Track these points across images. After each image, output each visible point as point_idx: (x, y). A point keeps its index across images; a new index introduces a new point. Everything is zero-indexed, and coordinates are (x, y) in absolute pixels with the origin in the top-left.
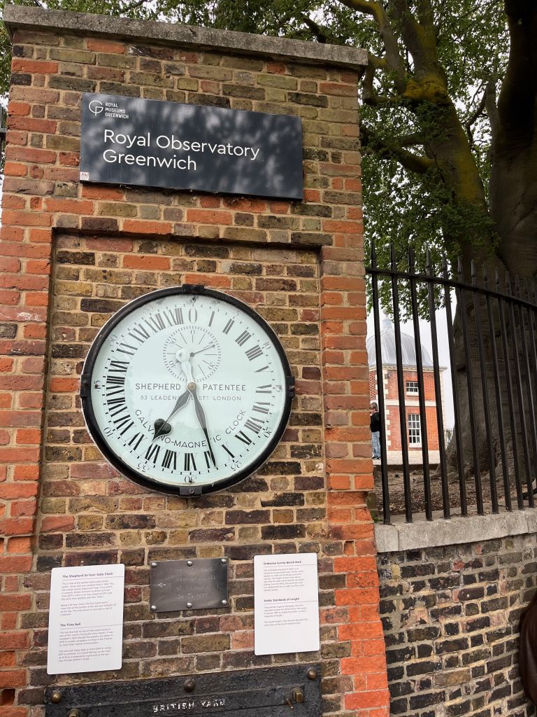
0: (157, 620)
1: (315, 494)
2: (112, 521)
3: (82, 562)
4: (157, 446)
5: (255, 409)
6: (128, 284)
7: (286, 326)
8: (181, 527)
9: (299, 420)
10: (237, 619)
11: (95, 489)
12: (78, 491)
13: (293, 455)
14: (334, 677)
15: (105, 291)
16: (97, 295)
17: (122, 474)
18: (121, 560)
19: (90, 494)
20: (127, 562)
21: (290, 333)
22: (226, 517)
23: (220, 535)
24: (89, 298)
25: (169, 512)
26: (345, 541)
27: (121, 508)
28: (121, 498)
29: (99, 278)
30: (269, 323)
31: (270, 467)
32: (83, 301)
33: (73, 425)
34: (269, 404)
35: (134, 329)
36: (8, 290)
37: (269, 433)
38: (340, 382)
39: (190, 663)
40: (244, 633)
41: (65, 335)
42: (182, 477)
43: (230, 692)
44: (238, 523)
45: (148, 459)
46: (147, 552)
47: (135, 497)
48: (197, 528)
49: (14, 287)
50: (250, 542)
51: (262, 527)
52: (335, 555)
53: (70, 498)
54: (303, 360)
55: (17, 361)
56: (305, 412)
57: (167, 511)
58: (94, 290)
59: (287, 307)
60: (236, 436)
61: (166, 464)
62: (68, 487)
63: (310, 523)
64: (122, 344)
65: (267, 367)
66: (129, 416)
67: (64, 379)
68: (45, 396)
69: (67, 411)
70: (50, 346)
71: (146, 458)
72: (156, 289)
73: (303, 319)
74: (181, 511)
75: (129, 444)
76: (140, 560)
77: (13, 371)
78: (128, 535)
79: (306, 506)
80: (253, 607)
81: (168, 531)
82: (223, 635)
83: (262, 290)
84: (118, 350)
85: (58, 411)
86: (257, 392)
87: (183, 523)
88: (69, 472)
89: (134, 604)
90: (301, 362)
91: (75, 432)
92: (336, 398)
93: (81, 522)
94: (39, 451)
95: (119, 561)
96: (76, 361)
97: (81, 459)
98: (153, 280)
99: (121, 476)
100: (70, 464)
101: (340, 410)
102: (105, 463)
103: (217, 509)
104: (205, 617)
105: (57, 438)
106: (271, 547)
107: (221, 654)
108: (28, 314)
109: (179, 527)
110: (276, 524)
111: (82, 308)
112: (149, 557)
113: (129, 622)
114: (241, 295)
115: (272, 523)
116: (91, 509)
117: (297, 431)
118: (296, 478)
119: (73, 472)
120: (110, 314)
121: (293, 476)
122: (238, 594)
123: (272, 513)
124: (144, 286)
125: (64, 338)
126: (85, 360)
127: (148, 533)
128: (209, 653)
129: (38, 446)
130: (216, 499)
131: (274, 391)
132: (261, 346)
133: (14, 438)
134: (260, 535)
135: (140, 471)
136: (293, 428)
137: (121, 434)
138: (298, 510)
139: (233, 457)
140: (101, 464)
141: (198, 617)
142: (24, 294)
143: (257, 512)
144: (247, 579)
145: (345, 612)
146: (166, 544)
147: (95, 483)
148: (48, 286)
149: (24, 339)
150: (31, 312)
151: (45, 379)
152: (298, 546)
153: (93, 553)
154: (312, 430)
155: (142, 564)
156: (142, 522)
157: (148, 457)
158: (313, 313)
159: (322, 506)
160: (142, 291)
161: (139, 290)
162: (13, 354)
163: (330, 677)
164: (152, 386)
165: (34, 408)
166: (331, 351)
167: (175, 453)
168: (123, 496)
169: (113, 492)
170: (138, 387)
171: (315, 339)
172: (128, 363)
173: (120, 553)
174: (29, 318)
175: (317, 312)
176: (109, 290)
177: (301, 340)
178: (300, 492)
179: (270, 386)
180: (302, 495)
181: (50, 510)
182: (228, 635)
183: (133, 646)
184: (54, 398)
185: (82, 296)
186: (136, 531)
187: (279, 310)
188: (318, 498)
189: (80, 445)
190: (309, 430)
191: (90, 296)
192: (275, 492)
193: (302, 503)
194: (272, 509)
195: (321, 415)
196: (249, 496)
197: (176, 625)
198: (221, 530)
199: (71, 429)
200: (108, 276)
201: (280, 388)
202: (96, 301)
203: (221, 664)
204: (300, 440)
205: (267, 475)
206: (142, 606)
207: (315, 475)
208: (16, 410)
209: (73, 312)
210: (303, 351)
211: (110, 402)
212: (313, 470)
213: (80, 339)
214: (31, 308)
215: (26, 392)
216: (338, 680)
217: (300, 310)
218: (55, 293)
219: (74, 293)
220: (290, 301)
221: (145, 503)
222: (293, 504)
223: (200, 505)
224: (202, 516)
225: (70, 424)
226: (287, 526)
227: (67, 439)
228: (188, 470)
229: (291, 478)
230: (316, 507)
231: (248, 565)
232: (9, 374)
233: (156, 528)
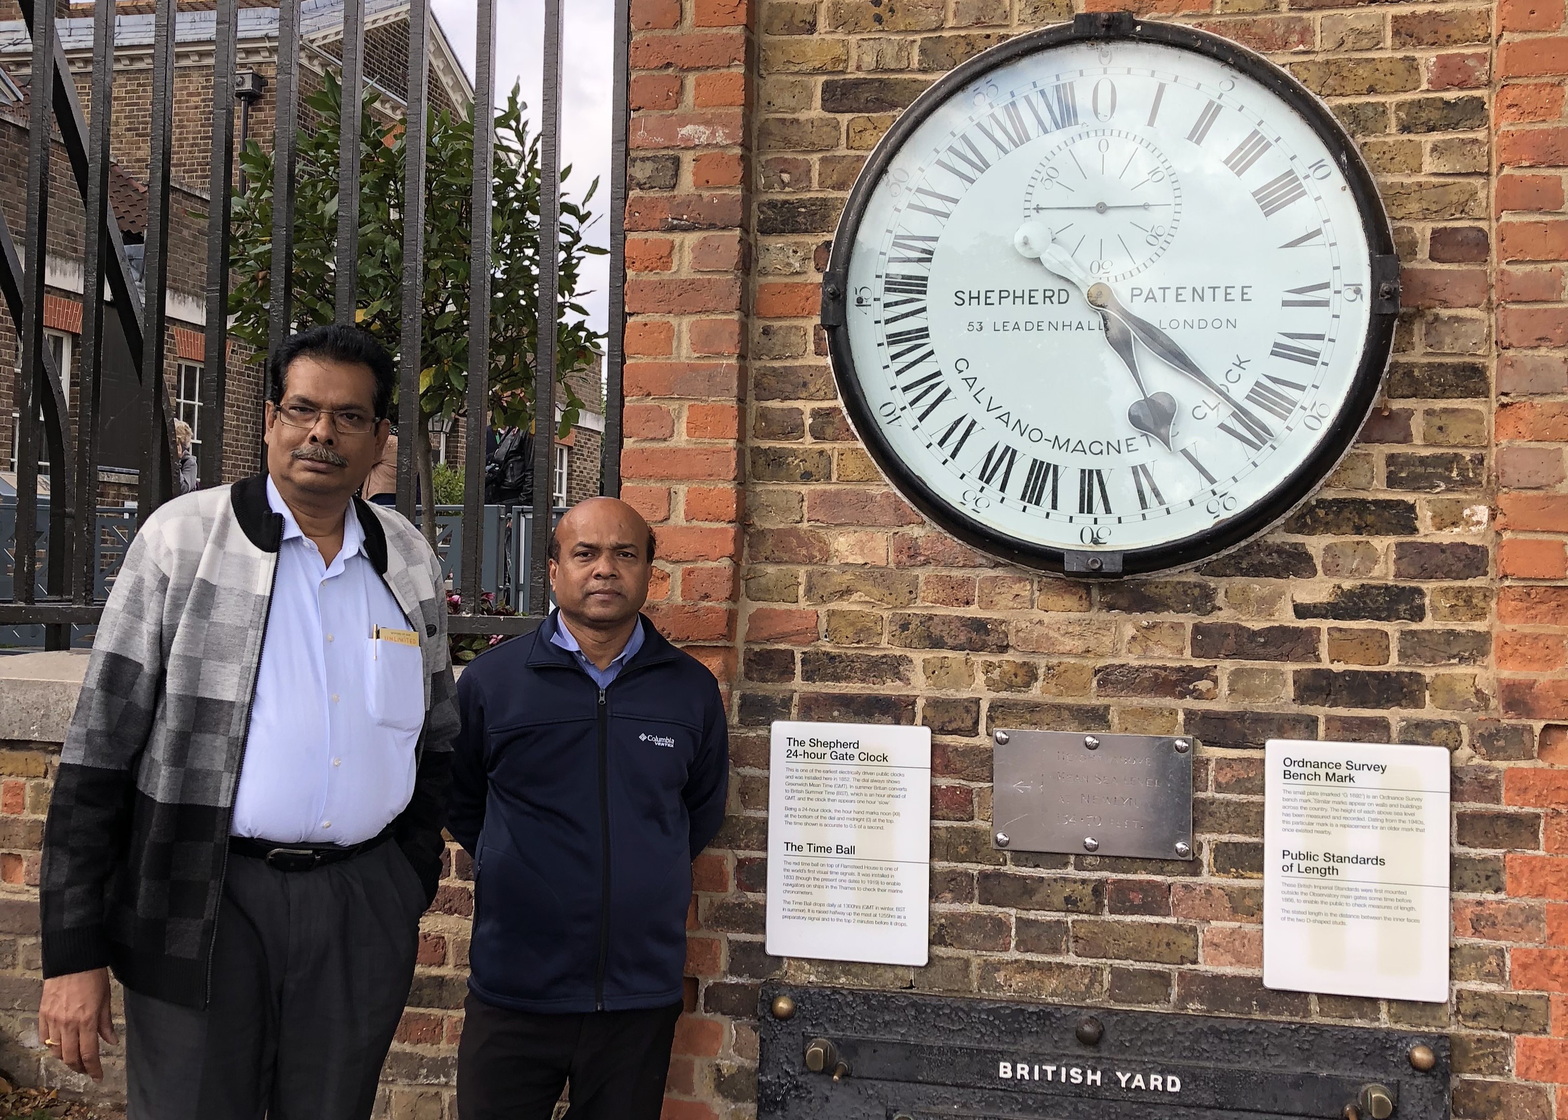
0: (1010, 869)
1: (1460, 591)
2: (904, 627)
3: (836, 713)
4: (1008, 448)
5: (1279, 351)
6: (935, 30)
7: (1381, 111)
8: (1077, 655)
9: (1414, 381)
10: (1217, 893)
11: (862, 549)
12: (826, 555)
13: (1392, 481)
14: (1496, 1078)
15: (880, 55)
16: (859, 68)
17: (925, 518)
18: (924, 718)
19: (850, 560)
20: (937, 724)
21: (1393, 128)
22: (1194, 639)
23: (1175, 684)
24: (842, 77)
25: (1046, 617)
26: (1542, 724)
27: (923, 600)
28: (922, 573)
29: (863, 23)
30: (1325, 105)
31: (1321, 513)
32: (828, 88)
33: (810, 398)
34: (1320, 337)
35: (951, 149)
36: (655, 73)
37: (1319, 418)
38: (1546, 267)
39: (1092, 982)
40: (1233, 931)
41: (786, 177)
42: (1075, 528)
43: (1193, 1063)
44: (1227, 657)
45: (987, 482)
46: (985, 706)
47: (957, 574)
48: (1116, 662)
49: (669, 65)
50: (1261, 706)
51: (1296, 672)
52: (1509, 758)
53: (810, 568)
54: (1434, 208)
55: (682, 243)
56: (1438, 360)
57: (1037, 614)
58: (854, 54)
59: (1388, 52)
60: (1222, 426)
61: (1032, 494)
62: (802, 543)
63: (1441, 671)
64: (919, 190)
65: (1318, 232)
66: (938, 374)
67: (786, 285)
68: (744, 328)
69: (797, 363)
70: (755, 206)
71: (981, 478)
72: (1002, 37)
73: (1438, 85)
74: (1074, 616)
75: (941, 443)
76: (969, 723)
77: (674, 269)
78: (943, 664)
79: (1428, 623)
80: (1261, 869)
81: (1041, 663)
82: (1178, 928)
83: (1310, 9)
84: (911, 206)
85: (777, 364)
86: (1285, 304)
87: (1078, 645)
88: (805, 509)
89: (956, 824)
90: (1426, 215)
91: (816, 413)
92: (1531, 314)
93: (833, 624)
94: (734, 455)
95: (919, 719)
96: (813, 241)
97: (829, 477)
98: (1000, 11)
99: (923, 523)
100: (804, 489)
101: (1543, 351)
102: (885, 487)
103: (1169, 617)
104: (1131, 877)
105: (775, 428)
106: (1315, 720)
107: (1173, 969)
108: (702, 128)
109: (1069, 653)
110: (1338, 667)
111: (824, 108)
112: (990, 718)
113: (946, 864)
114: (1244, 30)
115: (1325, 664)
116: (855, 597)
117: (1410, 413)
118: (1399, 545)
119: (811, 508)
120: (891, 113)
121: (1392, 540)
122: (1221, 832)
123: (1324, 637)
124: (975, 32)
125: (784, 184)
126: (832, 237)
127: (991, 664)
128: (1139, 966)
129: (732, 443)
130: (1168, 591)
131: (1335, 300)
132: (1300, 173)
133: (682, 426)
134: (1290, 691)
135: (967, 510)
136: (1397, 405)
137: (921, 419)
138: (1403, 633)
139: (1212, 481)
140: (874, 490)
141: (1114, 876)
142: (691, 80)
143: (1283, 630)
144: (1244, 798)
145: (1532, 915)
146: (1036, 692)
147: (861, 535)
148: (742, 56)
149: (692, 190)
150: (707, 123)
151: (745, 287)
152: (1395, 727)
153: (860, 696)
154: (1454, 411)
155: (973, 731)
156: (974, 635)
157: (986, 476)
158: (1471, 63)
159: (1480, 626)
160: (970, 43)
161: (963, 42)
162: (672, 229)
163: (1479, 1078)
164: (994, 297)
165: (719, 355)
166: (1518, 173)
167: (1056, 467)
168: (929, 570)
169: (905, 558)
170: (960, 298)
171: (1475, 141)
172: (935, 239)
173: (921, 703)
174: (703, 139)
175: (1482, 58)
176: (890, 52)
177: (1428, 147)
178: (1413, 584)
179: (1326, 286)
180: (1420, 592)
181: (764, 594)
182: (1193, 930)
183: (953, 918)
184: (766, 331)
185: (824, 73)
186: (960, 655)
187: (1358, 62)
188: (1468, 602)
189: (827, 446)
190: (1445, 411)
191: (843, 72)
192: (1336, 581)
193: (1418, 614)
194: (1325, 625)
195: (1485, 368)
196: (1259, 586)
197: (1058, 886)
198: (1181, 669)
199: (807, 407)
200: (886, 16)
201: (1358, 291)
202: (857, 83)
203: (1173, 997)
204: (1418, 441)
205: (1311, 533)
206: (974, 831)
207: (1459, 540)
208: (683, 360)
209: (803, 116)
210: (1434, 180)
211: (894, 339)
212: (1454, 524)
213: (821, 184)
214: (709, 112)
215: (704, 317)
216: (1506, 1089)
217: (1427, 57)
218: (762, 72)
219: (804, 67)
220: (1396, 33)
221: (981, 589)
222: (1390, 614)
223: (1123, 602)
224: (1129, 631)
225: (804, 395)
226: (1370, 674)
227: (793, 430)
228: (1090, 511)
229: (1384, 544)
230: (1459, 628)
231: (1249, 761)
232: (666, 275)
233: (1011, 651)
